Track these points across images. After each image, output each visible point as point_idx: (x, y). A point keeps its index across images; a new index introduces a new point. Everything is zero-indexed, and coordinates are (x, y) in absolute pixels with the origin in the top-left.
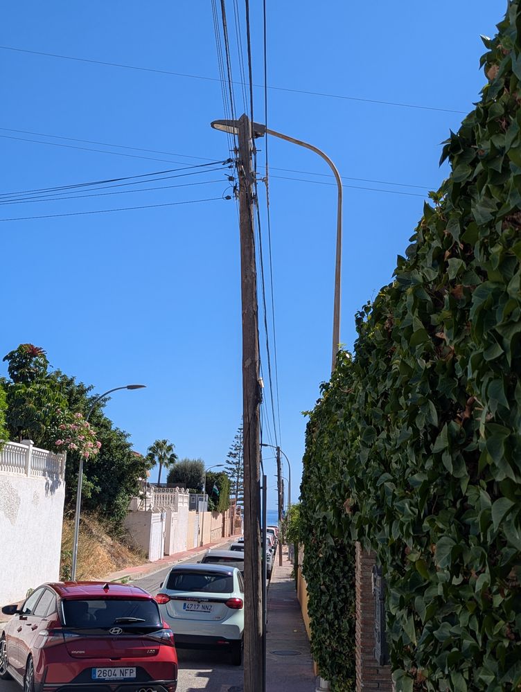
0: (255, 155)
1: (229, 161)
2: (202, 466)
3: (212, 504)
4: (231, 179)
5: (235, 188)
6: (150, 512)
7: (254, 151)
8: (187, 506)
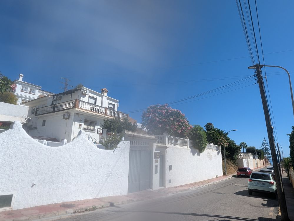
0: (261, 72)
1: (254, 75)
2: (255, 148)
3: (259, 157)
4: (256, 79)
5: (257, 81)
6: (243, 159)
7: (261, 71)
8: (252, 158)
